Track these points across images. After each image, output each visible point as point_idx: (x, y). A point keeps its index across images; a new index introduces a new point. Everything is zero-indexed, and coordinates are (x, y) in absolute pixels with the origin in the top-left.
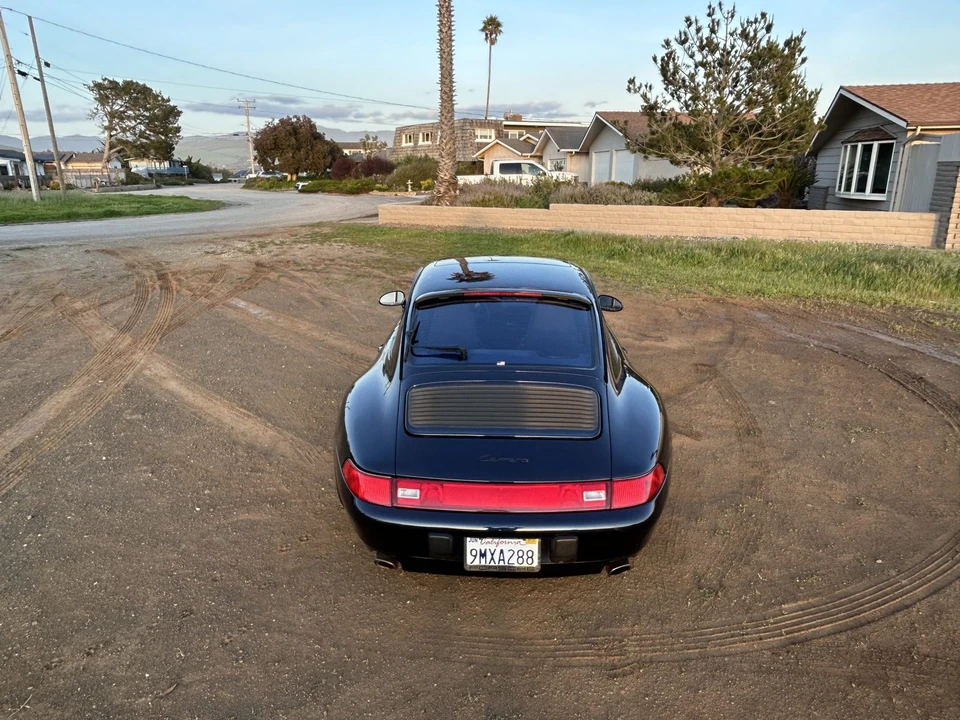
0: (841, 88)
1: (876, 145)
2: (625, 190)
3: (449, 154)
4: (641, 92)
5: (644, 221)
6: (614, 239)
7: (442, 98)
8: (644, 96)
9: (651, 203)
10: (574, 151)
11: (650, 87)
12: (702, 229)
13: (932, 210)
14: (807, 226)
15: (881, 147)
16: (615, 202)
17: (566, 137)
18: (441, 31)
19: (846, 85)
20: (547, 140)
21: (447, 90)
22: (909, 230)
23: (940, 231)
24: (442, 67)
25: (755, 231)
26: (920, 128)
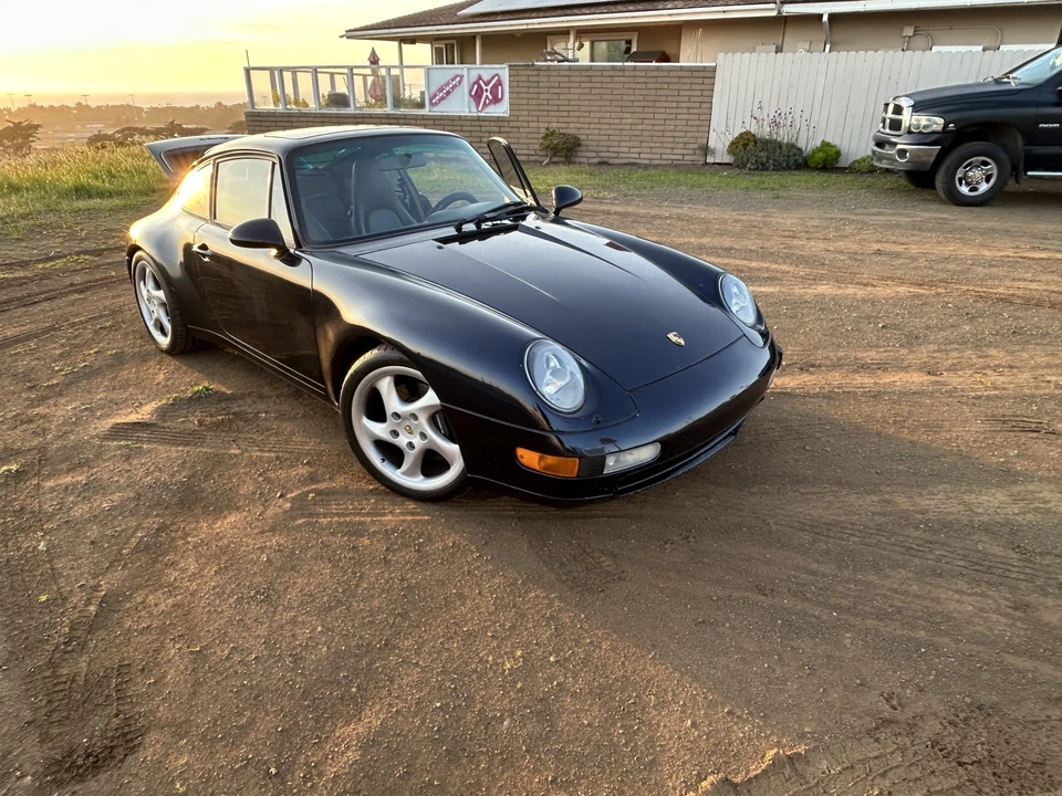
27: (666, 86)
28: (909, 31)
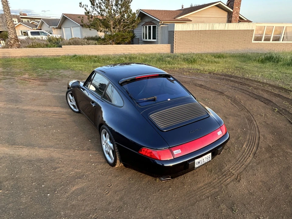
0: (140, 10)
1: (152, 26)
2: (86, 40)
3: (12, 28)
4: (84, 7)
5: (96, 50)
6: (93, 56)
7: (3, 4)
8: (85, 9)
9: (96, 44)
10: (55, 27)
11: (87, 6)
12: (114, 52)
13: (169, 43)
14: (142, 49)
15: (153, 26)
16: (84, 44)
17: (51, 22)
19: (141, 9)
20: (42, 23)
22: (165, 49)
23: (172, 49)
25: (129, 51)
26: (163, 22)
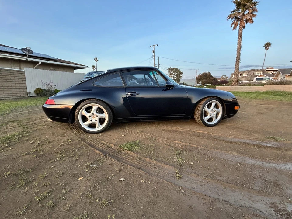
7: (236, 61)
10: (288, 75)
18: (238, 46)
21: (238, 59)
24: (237, 54)
27: (9, 75)
28: (51, 68)
